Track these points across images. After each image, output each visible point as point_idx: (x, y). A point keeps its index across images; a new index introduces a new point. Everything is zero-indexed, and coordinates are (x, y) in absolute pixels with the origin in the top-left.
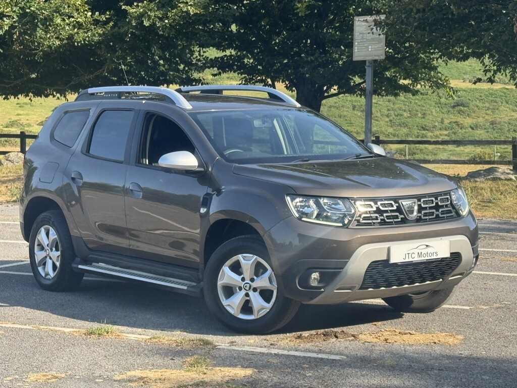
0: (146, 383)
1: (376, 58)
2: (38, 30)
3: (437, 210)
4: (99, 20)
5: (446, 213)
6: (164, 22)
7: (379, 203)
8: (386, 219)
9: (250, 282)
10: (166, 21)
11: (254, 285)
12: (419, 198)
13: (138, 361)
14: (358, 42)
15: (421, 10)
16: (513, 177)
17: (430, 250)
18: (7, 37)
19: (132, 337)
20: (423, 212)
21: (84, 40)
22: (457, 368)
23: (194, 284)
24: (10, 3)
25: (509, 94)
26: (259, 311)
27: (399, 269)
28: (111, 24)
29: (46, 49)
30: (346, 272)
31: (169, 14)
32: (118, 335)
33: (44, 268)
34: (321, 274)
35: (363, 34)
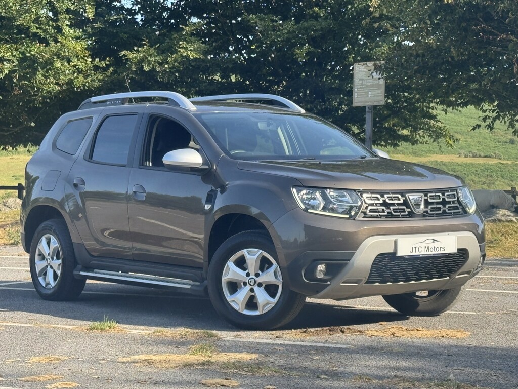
0: (151, 363)
1: (376, 104)
2: (38, 74)
3: (444, 206)
4: (99, 66)
5: (454, 209)
6: (164, 67)
7: (386, 196)
8: (392, 211)
9: (255, 277)
10: (166, 66)
11: (259, 280)
12: (425, 192)
13: (142, 349)
14: (358, 88)
15: (421, 55)
16: (514, 219)
17: (436, 245)
18: (7, 82)
19: (135, 332)
20: (430, 207)
21: (84, 85)
22: (467, 354)
23: (198, 283)
24: (10, 48)
25: (504, 169)
26: (264, 306)
27: (407, 262)
28: (111, 69)
29: (45, 95)
30: (353, 264)
31: (169, 59)
32: (121, 330)
33: (45, 279)
34: (328, 266)
35: (363, 80)
